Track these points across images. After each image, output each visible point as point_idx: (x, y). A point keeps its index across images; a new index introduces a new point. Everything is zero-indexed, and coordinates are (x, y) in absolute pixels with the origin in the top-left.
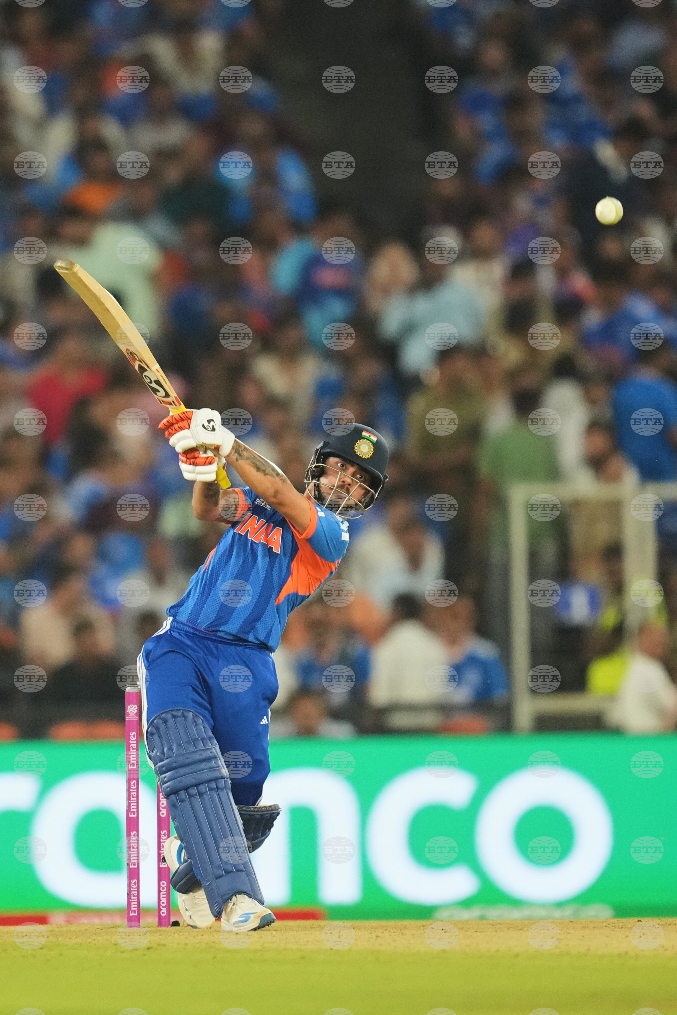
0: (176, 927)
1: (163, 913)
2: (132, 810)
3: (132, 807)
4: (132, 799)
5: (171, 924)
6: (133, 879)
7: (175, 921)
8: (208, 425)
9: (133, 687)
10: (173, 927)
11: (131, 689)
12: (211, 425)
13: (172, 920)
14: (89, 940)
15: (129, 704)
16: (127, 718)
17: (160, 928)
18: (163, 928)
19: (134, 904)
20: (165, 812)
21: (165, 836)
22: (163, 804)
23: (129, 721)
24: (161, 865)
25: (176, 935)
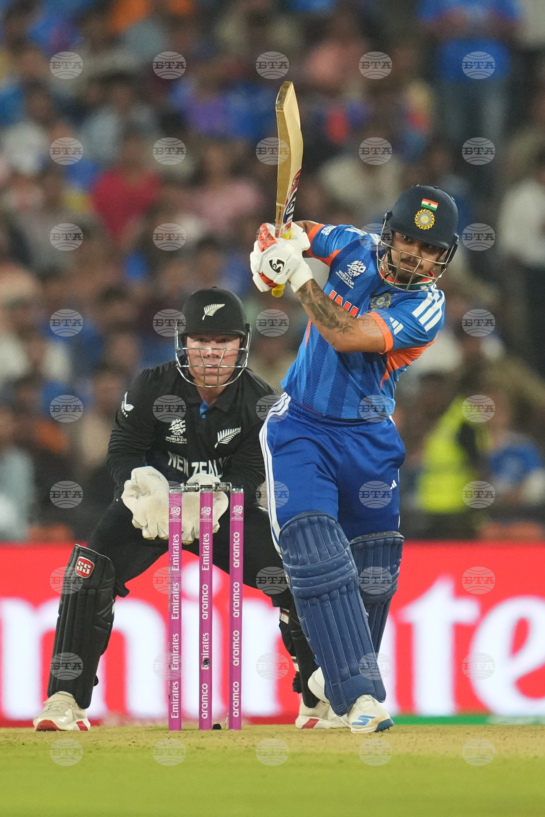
0: (218, 731)
1: (205, 716)
2: (174, 612)
3: (174, 609)
4: (174, 601)
5: (212, 727)
6: (175, 681)
7: (217, 725)
8: (276, 264)
9: (176, 489)
10: (214, 730)
11: (175, 491)
12: (278, 266)
13: (214, 723)
17: (200, 731)
18: (204, 732)
19: (176, 707)
20: (207, 615)
21: (207, 638)
22: (205, 606)
24: (203, 667)
25: (217, 738)
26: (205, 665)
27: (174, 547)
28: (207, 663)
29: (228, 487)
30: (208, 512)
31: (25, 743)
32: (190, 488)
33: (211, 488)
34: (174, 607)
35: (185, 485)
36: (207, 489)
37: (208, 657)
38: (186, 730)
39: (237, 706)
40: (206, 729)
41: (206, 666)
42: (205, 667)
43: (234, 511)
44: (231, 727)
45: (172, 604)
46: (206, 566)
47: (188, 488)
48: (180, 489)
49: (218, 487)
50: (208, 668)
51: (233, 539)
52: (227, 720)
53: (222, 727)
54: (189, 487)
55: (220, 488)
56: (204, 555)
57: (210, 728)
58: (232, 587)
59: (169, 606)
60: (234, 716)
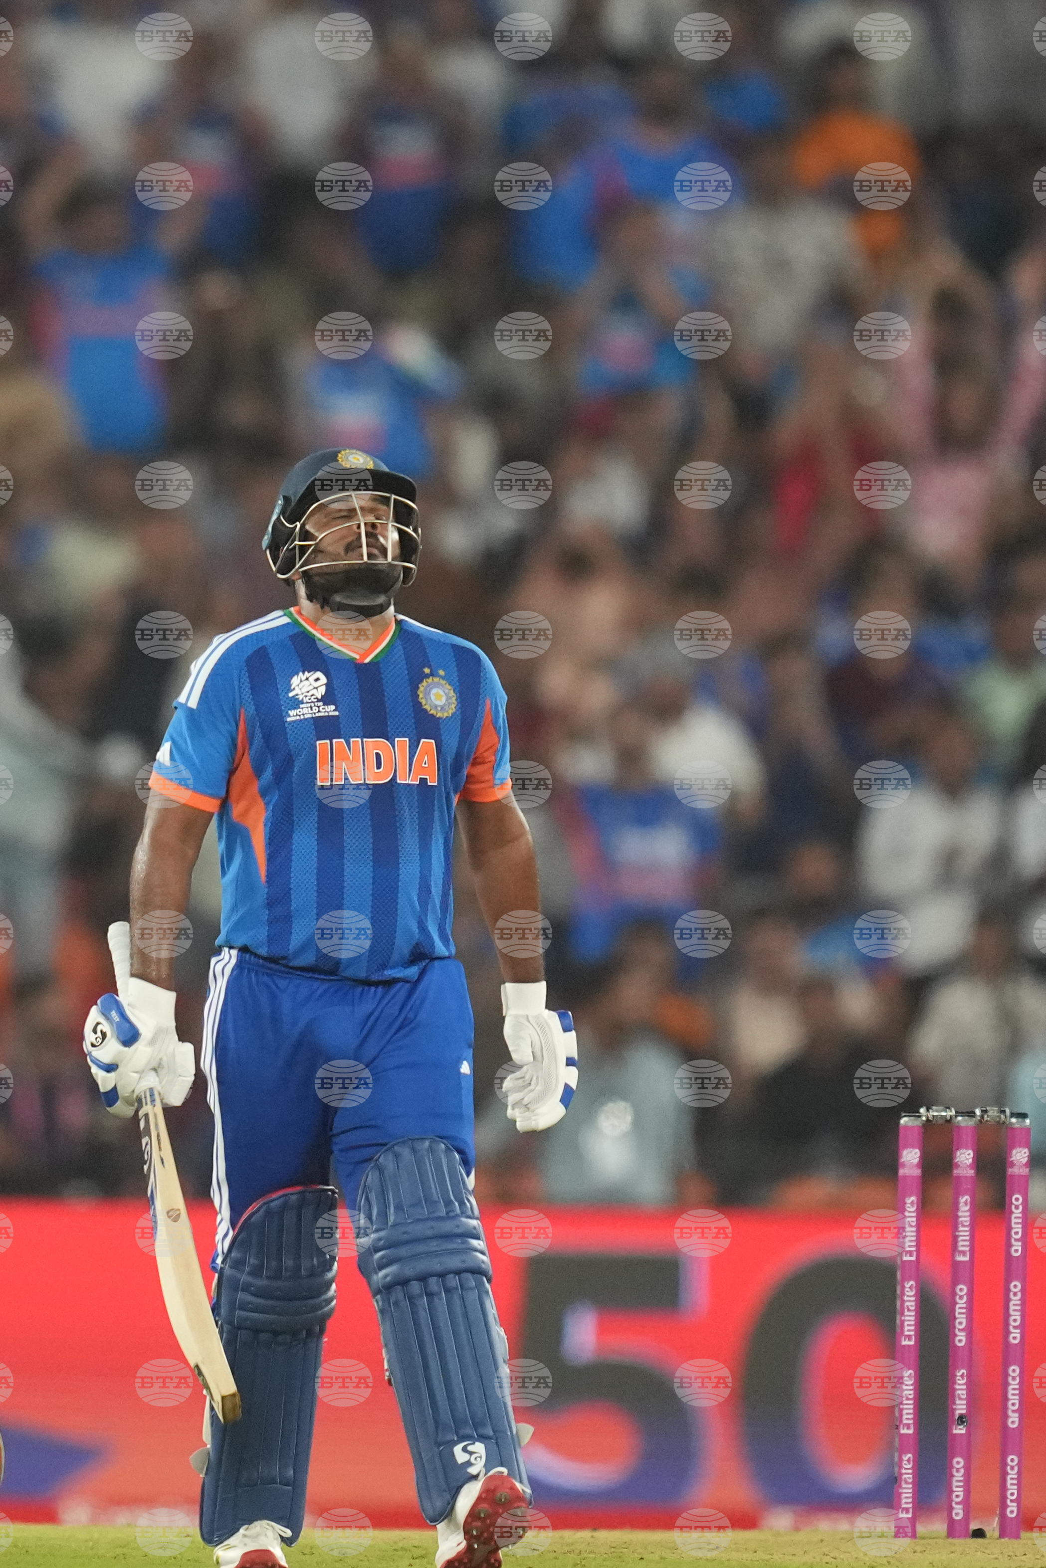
0: (980, 1540)
1: (957, 1514)
2: (907, 1333)
3: (906, 1328)
4: (906, 1313)
5: (971, 1532)
6: (906, 1453)
7: (979, 1529)
9: (912, 1118)
10: (974, 1539)
11: (910, 1120)
13: (974, 1526)
14: (827, 1559)
15: (906, 1147)
16: (901, 1172)
17: (950, 1540)
18: (956, 1541)
19: (907, 1498)
20: (964, 1339)
21: (963, 1379)
22: (960, 1323)
23: (905, 1177)
25: (979, 1553)
26: (960, 1425)
27: (909, 1219)
28: (963, 1422)
29: (1003, 1117)
30: (968, 1159)
31: (644, 1556)
32: (937, 1116)
33: (974, 1117)
34: (906, 1323)
35: (928, 1110)
36: (966, 1118)
37: (964, 1412)
38: (924, 1538)
39: (1014, 1497)
40: (959, 1537)
41: (961, 1427)
42: (960, 1429)
43: (1012, 1159)
44: (1002, 1535)
45: (903, 1318)
46: (964, 1253)
47: (933, 1116)
48: (920, 1117)
49: (986, 1116)
50: (963, 1432)
51: (1010, 1207)
52: (996, 1521)
53: (988, 1534)
54: (935, 1114)
55: (988, 1116)
56: (961, 1234)
57: (966, 1536)
58: (1008, 1290)
59: (898, 1321)
60: (1009, 1515)
